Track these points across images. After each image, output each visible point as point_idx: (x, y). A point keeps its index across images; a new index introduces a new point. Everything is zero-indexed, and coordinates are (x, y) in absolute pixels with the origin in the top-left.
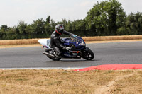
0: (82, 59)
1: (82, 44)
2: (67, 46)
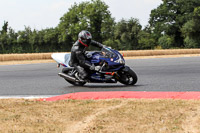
0: (118, 83)
1: (120, 61)
2: (96, 65)
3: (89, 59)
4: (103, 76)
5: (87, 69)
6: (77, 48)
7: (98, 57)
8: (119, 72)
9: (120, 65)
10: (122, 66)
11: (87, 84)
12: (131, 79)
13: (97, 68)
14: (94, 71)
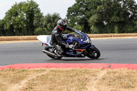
3: (65, 40)
4: (75, 52)
5: (63, 47)
6: (56, 31)
7: (71, 38)
8: (87, 49)
9: (87, 44)
10: (89, 44)
11: (63, 58)
12: (96, 54)
13: (71, 46)
14: (69, 49)
